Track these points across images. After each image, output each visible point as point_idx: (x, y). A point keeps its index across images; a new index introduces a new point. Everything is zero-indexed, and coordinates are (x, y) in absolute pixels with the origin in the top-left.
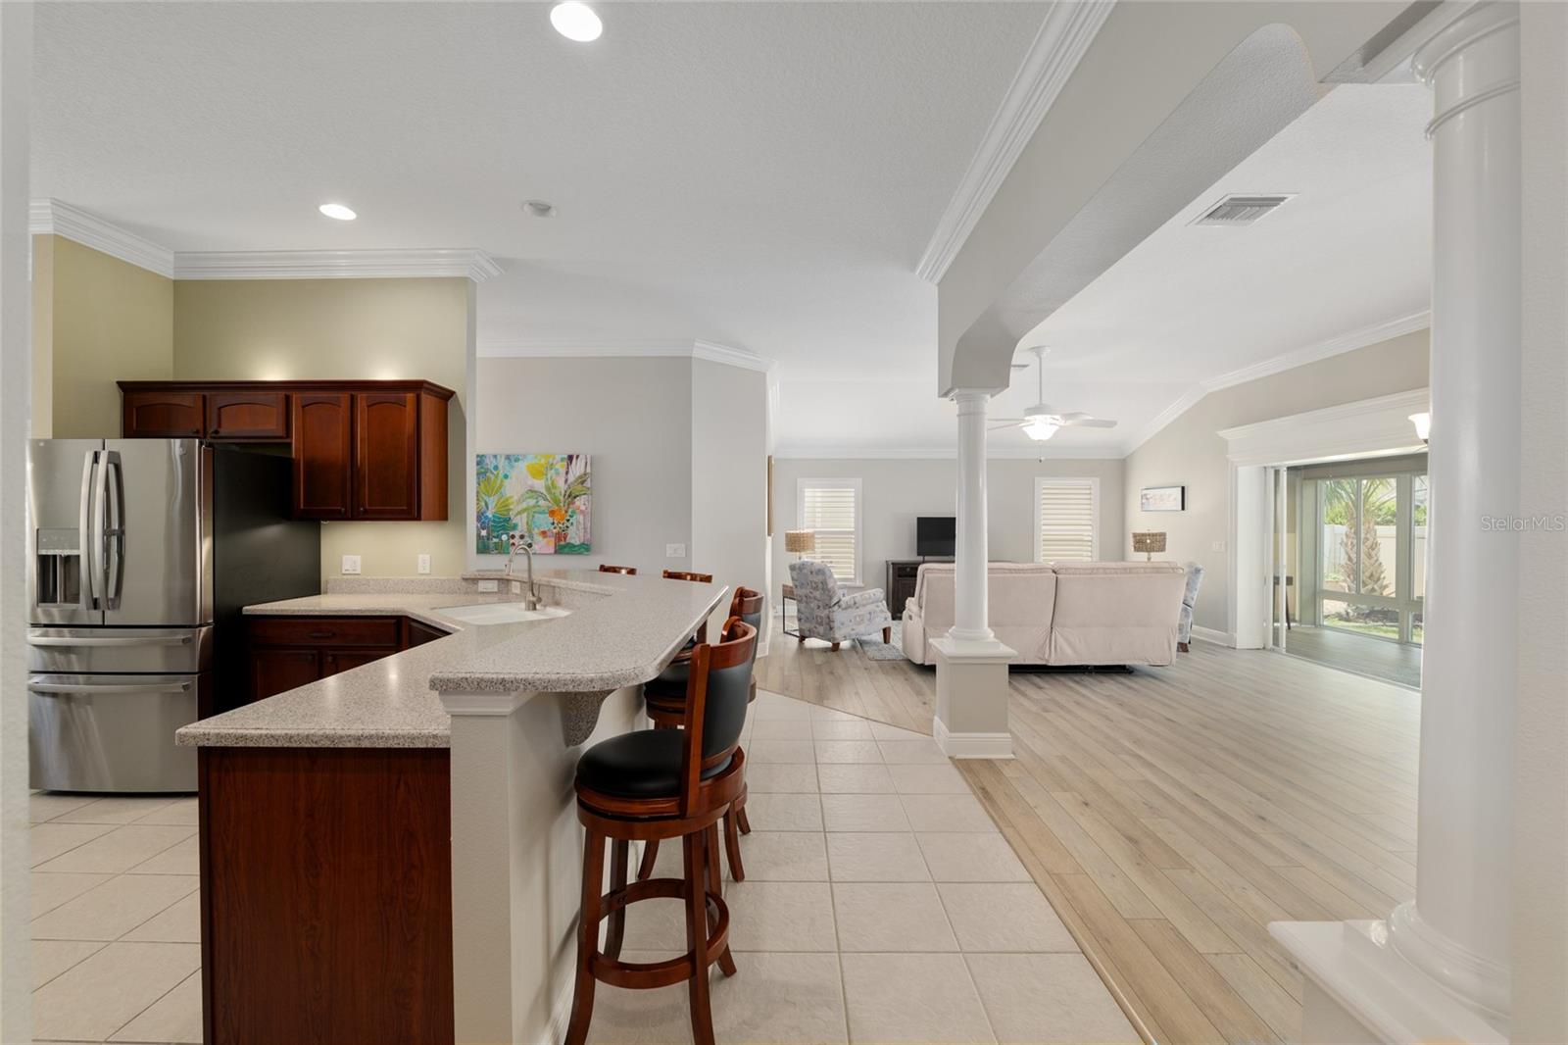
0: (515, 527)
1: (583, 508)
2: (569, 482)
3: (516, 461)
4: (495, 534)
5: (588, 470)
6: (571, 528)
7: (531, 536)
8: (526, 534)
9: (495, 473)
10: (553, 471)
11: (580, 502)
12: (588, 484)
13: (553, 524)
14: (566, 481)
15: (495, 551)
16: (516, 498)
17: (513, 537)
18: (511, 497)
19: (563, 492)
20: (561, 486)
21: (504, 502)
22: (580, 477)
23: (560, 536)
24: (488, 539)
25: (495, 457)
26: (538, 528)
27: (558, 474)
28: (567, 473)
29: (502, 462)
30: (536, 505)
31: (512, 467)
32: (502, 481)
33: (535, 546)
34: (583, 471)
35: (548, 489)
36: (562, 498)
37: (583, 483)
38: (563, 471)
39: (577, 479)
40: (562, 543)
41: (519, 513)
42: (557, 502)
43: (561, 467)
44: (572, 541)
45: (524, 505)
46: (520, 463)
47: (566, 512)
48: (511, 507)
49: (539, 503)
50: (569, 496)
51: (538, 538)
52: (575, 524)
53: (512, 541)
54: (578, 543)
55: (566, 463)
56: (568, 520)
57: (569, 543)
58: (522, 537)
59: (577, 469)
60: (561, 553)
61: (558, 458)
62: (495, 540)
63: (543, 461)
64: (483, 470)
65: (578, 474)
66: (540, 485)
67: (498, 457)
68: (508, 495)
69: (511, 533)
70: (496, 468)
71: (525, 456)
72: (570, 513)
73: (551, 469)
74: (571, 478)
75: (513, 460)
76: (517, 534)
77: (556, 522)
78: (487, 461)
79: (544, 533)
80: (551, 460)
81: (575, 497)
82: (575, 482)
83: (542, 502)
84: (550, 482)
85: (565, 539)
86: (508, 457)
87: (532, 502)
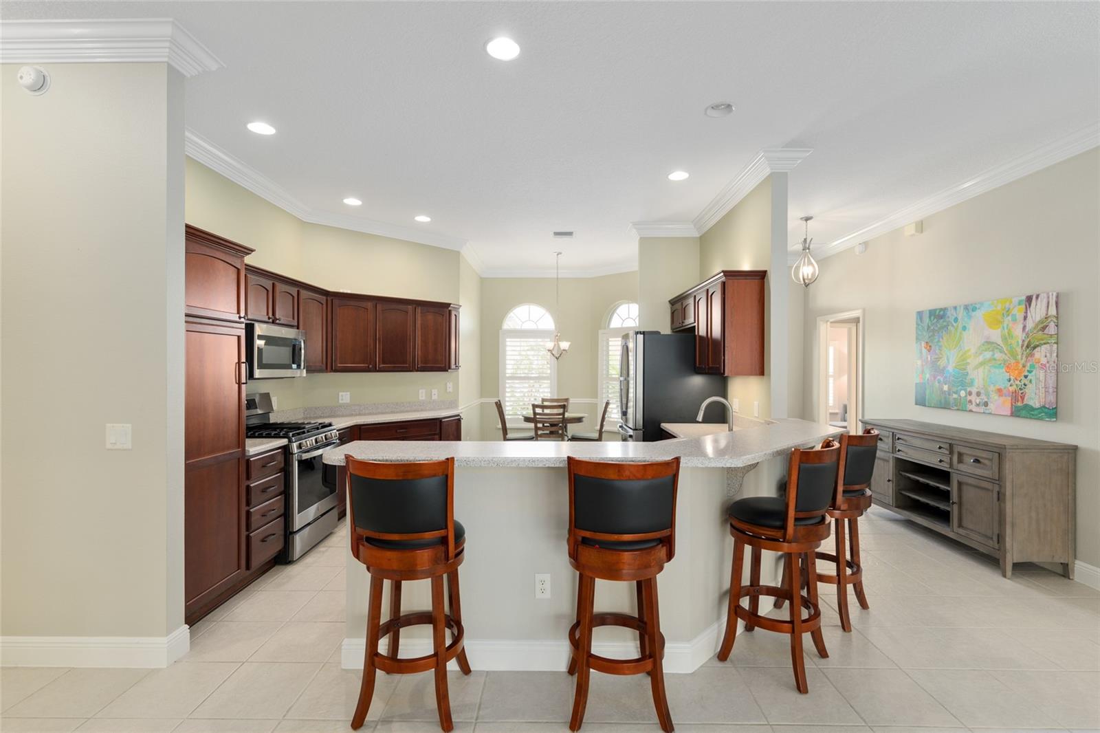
0: (971, 384)
1: (1044, 361)
2: (1027, 330)
3: (973, 311)
4: (955, 389)
5: (1053, 311)
6: (1029, 386)
7: (988, 395)
8: (982, 391)
9: (954, 324)
10: (1010, 318)
11: (1040, 354)
12: (1052, 329)
13: (1010, 380)
14: (1024, 328)
15: (955, 408)
16: (973, 351)
17: (970, 393)
18: (969, 350)
19: (1020, 343)
20: (1019, 334)
21: (962, 355)
22: (1041, 322)
23: (1018, 396)
24: (949, 395)
25: (955, 308)
26: (994, 386)
27: (1014, 321)
28: (1025, 318)
29: (961, 313)
30: (992, 359)
31: (970, 317)
32: (961, 333)
33: (992, 407)
34: (1044, 315)
35: (1004, 339)
36: (1019, 350)
37: (1044, 329)
38: (1020, 316)
39: (1037, 325)
40: (1019, 404)
41: (977, 367)
42: (1014, 355)
43: (1019, 312)
44: (1031, 403)
45: (981, 358)
46: (978, 311)
47: (1024, 366)
48: (968, 361)
49: (996, 356)
50: (1027, 347)
51: (995, 397)
52: (1033, 382)
53: (969, 398)
54: (1037, 405)
55: (1024, 306)
56: (1026, 377)
57: (1026, 405)
58: (978, 394)
59: (1038, 312)
60: (1018, 416)
61: (1015, 301)
62: (955, 396)
63: (999, 307)
64: (945, 324)
65: (1038, 319)
66: (996, 335)
67: (958, 308)
68: (966, 349)
69: (968, 389)
70: (956, 320)
71: (982, 304)
72: (1028, 368)
73: (1008, 315)
74: (1030, 324)
75: (970, 310)
76: (974, 390)
77: (1012, 378)
78: (949, 313)
79: (1000, 391)
80: (1008, 304)
81: (1035, 348)
82: (1035, 328)
83: (998, 355)
84: (1006, 331)
85: (1023, 398)
86: (966, 308)
87: (988, 355)
